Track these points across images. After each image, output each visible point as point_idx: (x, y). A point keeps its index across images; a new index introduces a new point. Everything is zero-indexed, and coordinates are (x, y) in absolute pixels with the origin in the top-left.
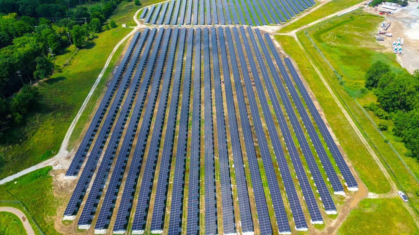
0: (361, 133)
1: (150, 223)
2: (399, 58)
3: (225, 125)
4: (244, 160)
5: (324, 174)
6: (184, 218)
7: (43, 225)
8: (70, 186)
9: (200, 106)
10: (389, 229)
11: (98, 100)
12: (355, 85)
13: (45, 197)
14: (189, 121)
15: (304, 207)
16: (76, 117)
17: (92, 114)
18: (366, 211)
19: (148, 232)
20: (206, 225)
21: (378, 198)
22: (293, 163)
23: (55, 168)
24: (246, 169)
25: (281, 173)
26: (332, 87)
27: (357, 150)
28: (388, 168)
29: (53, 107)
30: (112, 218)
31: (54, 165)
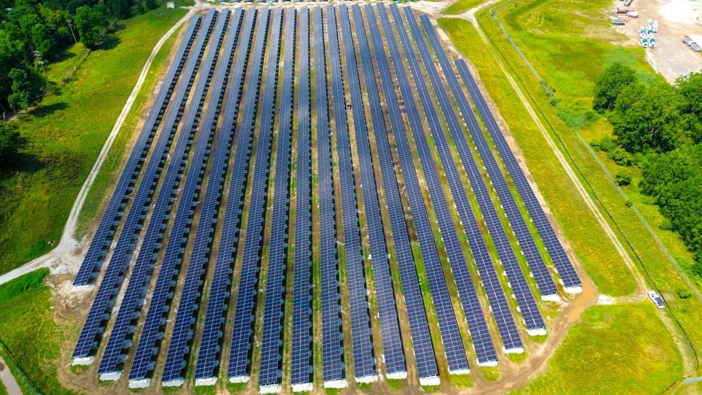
0: (587, 190)
1: (227, 364)
2: (649, 56)
3: (354, 184)
4: (389, 245)
5: (524, 265)
6: (287, 352)
7: (37, 375)
8: (82, 304)
9: (310, 151)
10: (633, 357)
11: (127, 145)
12: (576, 107)
13: (39, 325)
14: (292, 178)
15: (491, 325)
16: (89, 176)
17: (118, 171)
18: (595, 328)
19: (224, 380)
20: (324, 364)
21: (615, 303)
22: (472, 248)
23: (54, 272)
24: (391, 262)
25: (452, 266)
26: (538, 110)
27: (580, 221)
28: (631, 251)
29: (47, 159)
30: (160, 358)
31: (52, 266)
